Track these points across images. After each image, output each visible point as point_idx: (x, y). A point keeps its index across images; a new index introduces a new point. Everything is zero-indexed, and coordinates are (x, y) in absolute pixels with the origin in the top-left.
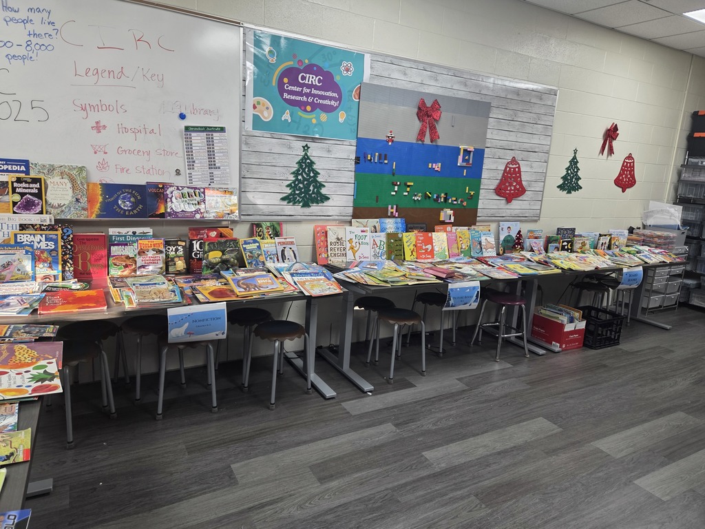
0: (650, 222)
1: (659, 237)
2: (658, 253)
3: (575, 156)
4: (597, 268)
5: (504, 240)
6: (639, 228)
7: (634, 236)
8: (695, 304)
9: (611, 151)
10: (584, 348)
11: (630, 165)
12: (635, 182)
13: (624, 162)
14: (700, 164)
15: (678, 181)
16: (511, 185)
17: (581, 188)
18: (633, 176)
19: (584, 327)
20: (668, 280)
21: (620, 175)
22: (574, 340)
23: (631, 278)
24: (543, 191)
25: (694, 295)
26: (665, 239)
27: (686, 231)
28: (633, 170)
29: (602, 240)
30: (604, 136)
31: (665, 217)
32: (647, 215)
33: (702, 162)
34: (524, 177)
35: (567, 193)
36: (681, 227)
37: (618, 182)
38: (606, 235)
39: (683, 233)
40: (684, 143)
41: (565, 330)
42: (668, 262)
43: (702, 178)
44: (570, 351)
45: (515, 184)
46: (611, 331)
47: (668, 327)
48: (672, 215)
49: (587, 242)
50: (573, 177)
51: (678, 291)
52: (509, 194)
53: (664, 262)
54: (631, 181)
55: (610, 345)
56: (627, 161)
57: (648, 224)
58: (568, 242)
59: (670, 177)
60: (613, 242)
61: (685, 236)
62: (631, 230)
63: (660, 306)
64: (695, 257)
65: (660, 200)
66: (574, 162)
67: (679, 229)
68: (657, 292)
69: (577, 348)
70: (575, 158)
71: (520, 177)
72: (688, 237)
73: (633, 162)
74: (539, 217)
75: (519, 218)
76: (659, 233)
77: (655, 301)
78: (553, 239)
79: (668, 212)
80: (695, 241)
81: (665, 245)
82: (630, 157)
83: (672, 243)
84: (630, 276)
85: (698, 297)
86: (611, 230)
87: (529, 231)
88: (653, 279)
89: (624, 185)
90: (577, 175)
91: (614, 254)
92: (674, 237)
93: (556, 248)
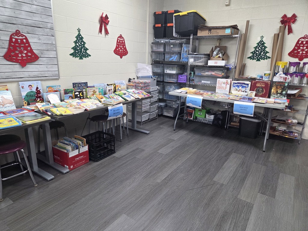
0: (140, 75)
1: (141, 83)
2: (137, 93)
3: (79, 33)
4: (86, 110)
5: (27, 95)
6: (134, 79)
7: (131, 84)
8: (165, 115)
9: (107, 32)
10: (91, 162)
11: (122, 42)
12: (127, 52)
13: (118, 40)
14: (160, 42)
15: (152, 52)
16: (21, 52)
17: (90, 56)
18: (125, 49)
19: (87, 150)
20: (151, 105)
21: (117, 48)
22: (81, 160)
23: (115, 112)
24: (57, 58)
25: (164, 110)
26: (144, 84)
27: (156, 79)
28: (125, 45)
29: (108, 88)
30: (99, 21)
31: (145, 71)
32: (137, 71)
33: (161, 41)
34: (33, 47)
35: (80, 59)
36: (153, 77)
37: (116, 52)
38: (112, 85)
39: (155, 80)
40: (152, 31)
41: (70, 156)
42: (140, 98)
43: (161, 50)
44: (77, 168)
45: (26, 52)
46: (111, 145)
47: (148, 132)
48: (148, 70)
49: (97, 91)
50: (82, 48)
51: (157, 110)
52: (22, 60)
53: (138, 98)
54: (125, 51)
55: (109, 155)
56: (120, 39)
57: (139, 76)
58: (79, 92)
59: (147, 50)
60: (117, 88)
61: (156, 81)
62: (130, 80)
63: (149, 119)
64: (163, 91)
65: (144, 63)
66: (79, 38)
67: (152, 78)
68: (146, 112)
69: (85, 164)
70: (79, 35)
71: (30, 46)
72: (157, 81)
73: (124, 40)
74: (59, 76)
75: (40, 78)
76: (141, 81)
77: (145, 117)
78: (68, 91)
79: (146, 69)
80: (162, 83)
81: (145, 87)
82: (121, 37)
83: (149, 86)
84: (114, 111)
85: (166, 112)
86: (115, 81)
87: (47, 87)
88: (142, 106)
89: (121, 54)
90: (84, 46)
91: (109, 97)
92: (149, 82)
93: (70, 97)
